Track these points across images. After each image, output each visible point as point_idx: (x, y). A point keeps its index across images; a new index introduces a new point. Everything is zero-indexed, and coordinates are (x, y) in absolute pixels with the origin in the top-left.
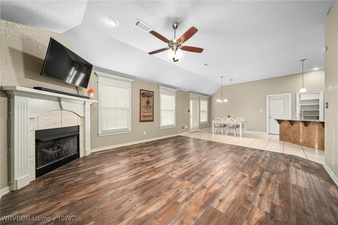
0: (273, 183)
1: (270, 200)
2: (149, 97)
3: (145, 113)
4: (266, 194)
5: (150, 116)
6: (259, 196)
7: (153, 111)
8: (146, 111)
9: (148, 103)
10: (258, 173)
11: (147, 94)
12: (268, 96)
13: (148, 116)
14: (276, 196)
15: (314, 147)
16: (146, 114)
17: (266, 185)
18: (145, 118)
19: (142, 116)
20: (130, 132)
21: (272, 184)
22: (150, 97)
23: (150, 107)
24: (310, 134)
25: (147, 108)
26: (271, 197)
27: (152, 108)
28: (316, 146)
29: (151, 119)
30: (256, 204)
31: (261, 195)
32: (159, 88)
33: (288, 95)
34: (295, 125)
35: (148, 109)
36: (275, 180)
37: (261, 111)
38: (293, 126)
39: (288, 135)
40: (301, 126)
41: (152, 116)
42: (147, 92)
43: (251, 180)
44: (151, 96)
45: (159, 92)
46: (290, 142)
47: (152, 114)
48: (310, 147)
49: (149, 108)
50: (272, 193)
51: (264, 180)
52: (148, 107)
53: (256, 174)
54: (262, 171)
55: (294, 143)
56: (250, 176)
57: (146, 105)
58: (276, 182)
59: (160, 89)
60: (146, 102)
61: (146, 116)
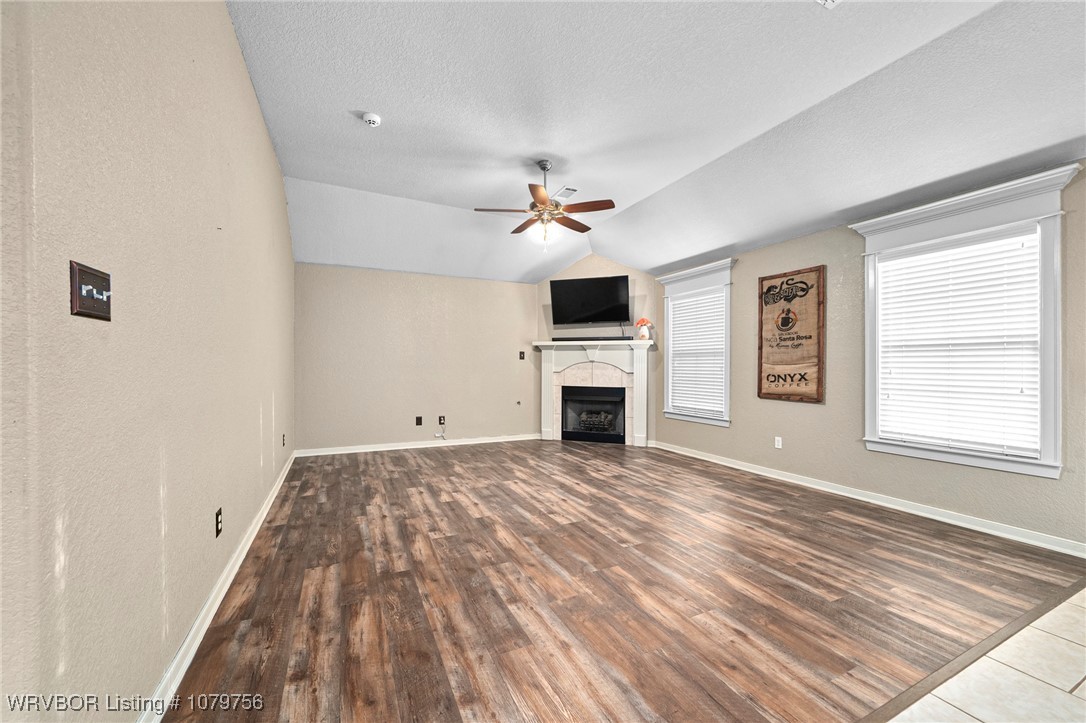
0: (375, 544)
1: (370, 517)
2: (789, 299)
3: (776, 364)
4: (378, 521)
5: (797, 377)
6: (386, 513)
7: (821, 357)
8: (777, 357)
9: (787, 322)
10: (418, 553)
11: (785, 286)
13: (789, 379)
14: (363, 526)
16: (781, 370)
17: (385, 534)
18: (777, 386)
19: (764, 375)
20: (727, 425)
21: (378, 542)
22: (795, 296)
23: (799, 338)
25: (783, 343)
26: (369, 522)
27: (813, 342)
29: (810, 388)
30: (384, 506)
31: (385, 517)
35: (789, 349)
36: (374, 555)
41: (813, 378)
42: (785, 279)
43: (417, 531)
47: (813, 371)
49: (789, 343)
50: (371, 527)
51: (395, 542)
52: (785, 340)
53: (420, 548)
54: (415, 564)
56: (427, 538)
57: (777, 332)
58: (370, 550)
60: (778, 322)
61: (779, 376)
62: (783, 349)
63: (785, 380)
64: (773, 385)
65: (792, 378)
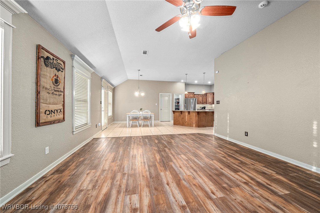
2: (59, 70)
3: (50, 104)
5: (59, 111)
7: (64, 101)
8: (52, 101)
9: (56, 81)
11: (55, 62)
12: (160, 94)
13: (56, 112)
15: (193, 126)
16: (52, 107)
18: (51, 117)
23: (60, 91)
24: (191, 119)
25: (55, 93)
27: (62, 94)
28: (194, 126)
29: (61, 116)
32: (73, 59)
33: (170, 95)
34: (183, 114)
35: (57, 97)
37: (156, 104)
38: (182, 115)
39: (179, 121)
40: (187, 115)
41: (62, 110)
42: (55, 58)
44: (61, 70)
45: (73, 67)
46: (180, 125)
47: (62, 108)
48: (191, 126)
49: (57, 93)
52: (56, 91)
55: (182, 125)
57: (53, 86)
59: (74, 62)
60: (52, 80)
61: (52, 111)
62: (54, 96)
63: (54, 113)
64: (49, 116)
65: (57, 111)
